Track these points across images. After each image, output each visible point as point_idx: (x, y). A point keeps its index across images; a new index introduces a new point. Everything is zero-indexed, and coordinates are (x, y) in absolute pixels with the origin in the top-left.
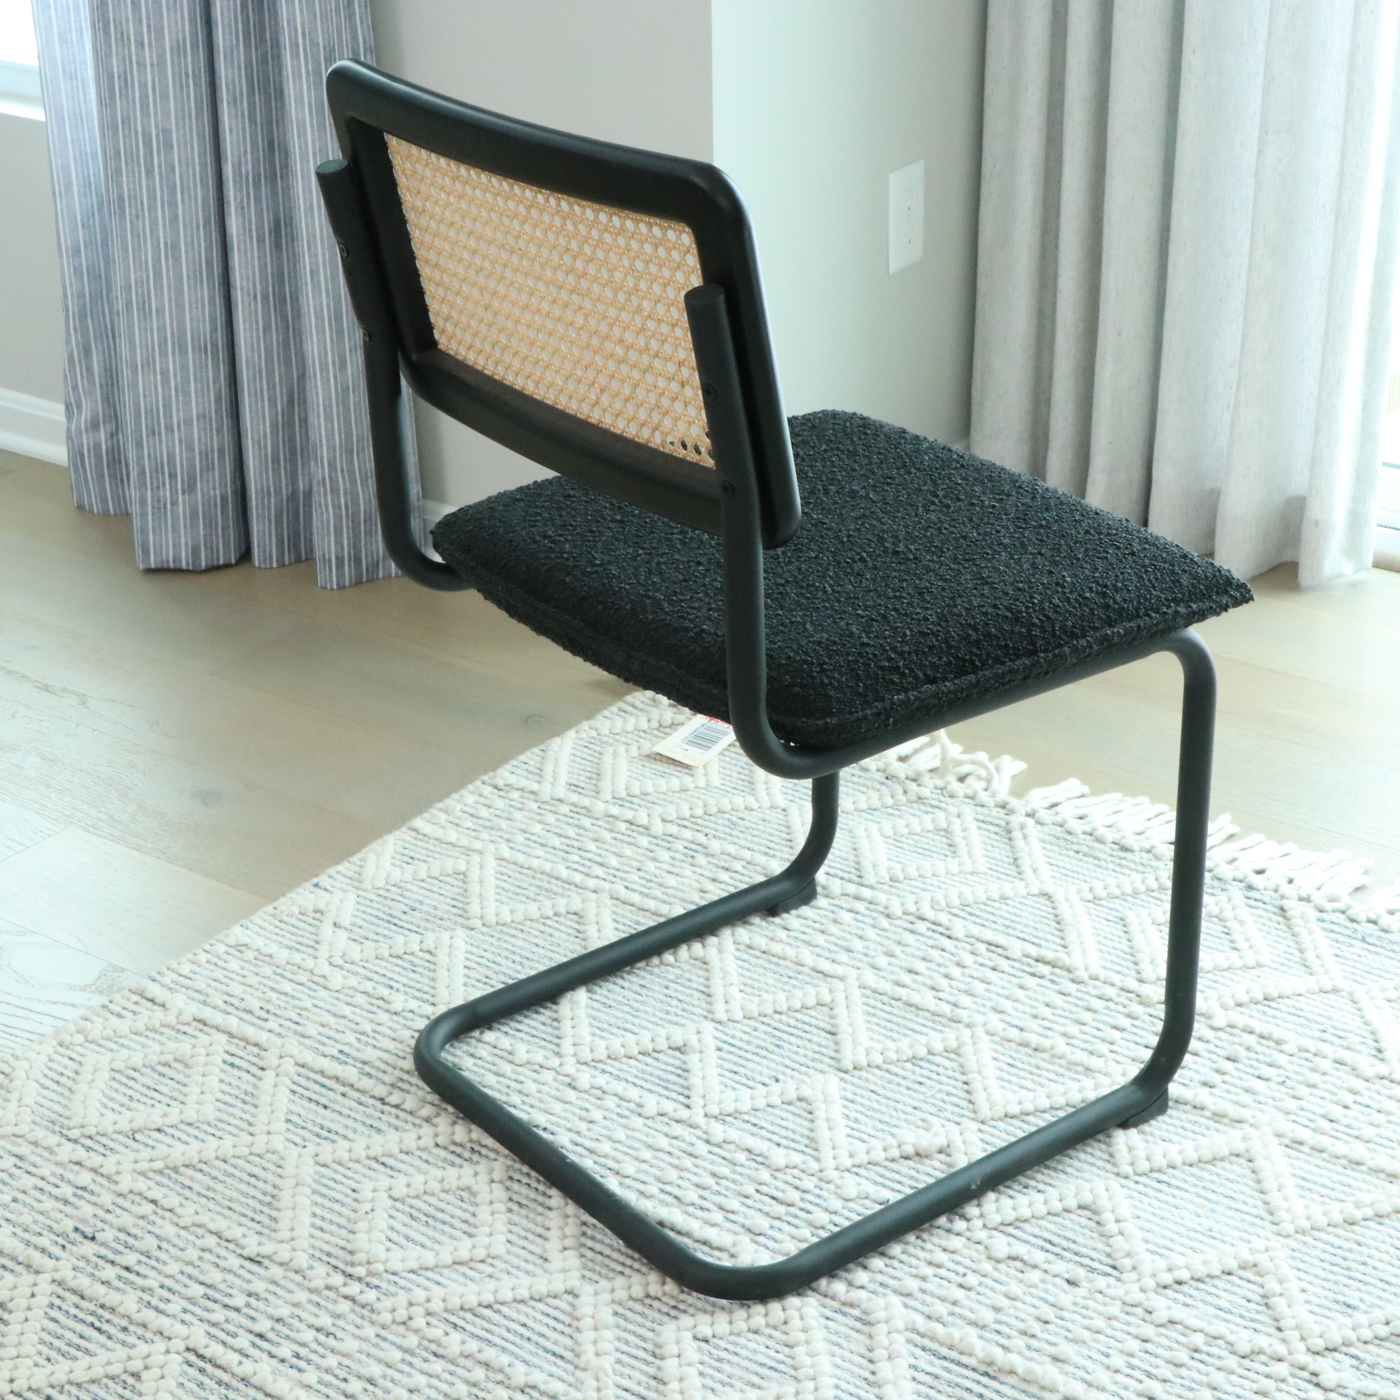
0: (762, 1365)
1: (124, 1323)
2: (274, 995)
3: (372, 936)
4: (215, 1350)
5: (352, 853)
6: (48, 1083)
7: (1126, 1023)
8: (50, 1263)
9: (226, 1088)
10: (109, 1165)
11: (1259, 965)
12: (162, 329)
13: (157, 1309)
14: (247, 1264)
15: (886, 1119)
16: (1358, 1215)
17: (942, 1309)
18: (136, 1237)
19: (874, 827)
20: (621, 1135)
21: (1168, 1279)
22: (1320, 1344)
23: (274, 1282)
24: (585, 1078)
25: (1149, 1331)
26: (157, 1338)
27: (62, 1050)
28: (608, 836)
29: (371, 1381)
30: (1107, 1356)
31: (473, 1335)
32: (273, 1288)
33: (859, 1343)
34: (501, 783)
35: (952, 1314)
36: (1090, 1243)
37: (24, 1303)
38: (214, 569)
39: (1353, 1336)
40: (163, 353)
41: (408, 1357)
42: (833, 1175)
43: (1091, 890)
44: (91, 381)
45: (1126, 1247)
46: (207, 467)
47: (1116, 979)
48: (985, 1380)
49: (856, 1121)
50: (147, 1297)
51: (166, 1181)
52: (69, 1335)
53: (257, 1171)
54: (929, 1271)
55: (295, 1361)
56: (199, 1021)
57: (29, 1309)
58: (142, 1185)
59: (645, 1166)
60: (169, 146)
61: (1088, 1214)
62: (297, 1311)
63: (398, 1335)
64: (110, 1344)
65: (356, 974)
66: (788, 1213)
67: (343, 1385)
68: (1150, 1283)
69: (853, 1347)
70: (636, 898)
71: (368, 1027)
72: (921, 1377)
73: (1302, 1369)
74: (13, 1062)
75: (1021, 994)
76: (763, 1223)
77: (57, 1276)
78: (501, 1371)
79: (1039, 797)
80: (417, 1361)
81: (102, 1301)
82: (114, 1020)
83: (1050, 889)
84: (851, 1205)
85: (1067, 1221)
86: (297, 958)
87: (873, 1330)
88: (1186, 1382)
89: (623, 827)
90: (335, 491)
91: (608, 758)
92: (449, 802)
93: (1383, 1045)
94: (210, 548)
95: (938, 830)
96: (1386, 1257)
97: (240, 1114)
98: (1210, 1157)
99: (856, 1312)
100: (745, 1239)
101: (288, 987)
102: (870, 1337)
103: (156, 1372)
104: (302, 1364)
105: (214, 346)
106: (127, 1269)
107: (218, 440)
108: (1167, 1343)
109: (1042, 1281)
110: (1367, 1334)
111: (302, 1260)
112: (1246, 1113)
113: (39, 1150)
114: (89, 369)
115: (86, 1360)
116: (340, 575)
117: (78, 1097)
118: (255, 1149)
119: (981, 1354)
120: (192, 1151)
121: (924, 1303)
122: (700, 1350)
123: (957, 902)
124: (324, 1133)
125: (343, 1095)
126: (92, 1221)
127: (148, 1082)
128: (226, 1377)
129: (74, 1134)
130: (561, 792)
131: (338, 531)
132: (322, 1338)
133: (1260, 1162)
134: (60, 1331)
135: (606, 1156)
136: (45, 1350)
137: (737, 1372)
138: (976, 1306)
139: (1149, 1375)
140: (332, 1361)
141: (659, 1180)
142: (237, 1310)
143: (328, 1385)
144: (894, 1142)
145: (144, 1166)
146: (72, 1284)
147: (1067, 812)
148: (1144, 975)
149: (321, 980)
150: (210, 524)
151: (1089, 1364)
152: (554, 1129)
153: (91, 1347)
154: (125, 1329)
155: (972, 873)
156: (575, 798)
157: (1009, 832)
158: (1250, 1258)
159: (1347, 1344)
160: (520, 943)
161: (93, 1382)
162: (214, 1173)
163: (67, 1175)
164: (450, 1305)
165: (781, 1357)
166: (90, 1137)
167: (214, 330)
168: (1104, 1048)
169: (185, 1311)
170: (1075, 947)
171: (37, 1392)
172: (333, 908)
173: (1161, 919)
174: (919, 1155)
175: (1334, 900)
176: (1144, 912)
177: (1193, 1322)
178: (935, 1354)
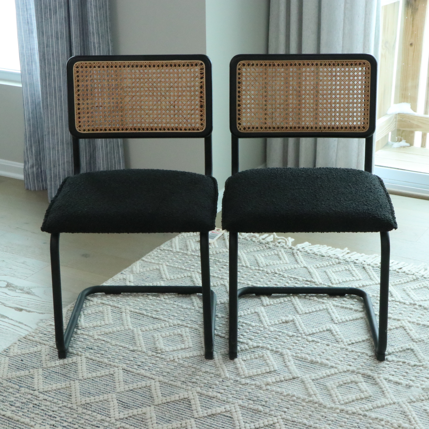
0: (259, 364)
1: (105, 365)
3: (139, 284)
4: (129, 369)
5: (128, 266)
8: (83, 354)
9: (114, 317)
10: (91, 333)
11: (360, 280)
12: (58, 139)
13: (112, 362)
14: (131, 352)
15: (277, 315)
16: (392, 328)
17: (299, 351)
18: (102, 348)
19: (259, 255)
21: (350, 343)
23: (139, 355)
24: (202, 311)
25: (348, 353)
26: (115, 367)
28: (193, 259)
29: (168, 373)
30: (339, 358)
31: (190, 363)
33: (281, 359)
34: (162, 249)
35: (301, 352)
36: (330, 337)
37: (80, 362)
39: (394, 351)
40: (58, 145)
42: (267, 327)
43: (316, 266)
44: (32, 155)
45: (339, 337)
47: (326, 284)
48: (312, 364)
49: (270, 316)
50: (109, 359)
51: (106, 336)
52: (93, 368)
53: (127, 333)
54: (294, 344)
56: (102, 304)
57: (81, 363)
58: (100, 337)
60: (60, 91)
61: (329, 331)
62: (146, 360)
63: (172, 363)
64: (103, 369)
66: (258, 335)
67: (162, 374)
68: (346, 344)
71: (145, 303)
72: (297, 365)
76: (253, 337)
77: (86, 356)
78: (198, 369)
79: (299, 246)
80: (177, 368)
81: (98, 361)
83: (306, 265)
84: (272, 333)
85: (324, 333)
87: (284, 356)
88: (358, 362)
91: (188, 242)
92: (149, 254)
93: (392, 294)
95: (275, 254)
96: (399, 336)
97: (119, 322)
99: (279, 353)
100: (249, 341)
102: (283, 358)
103: (117, 373)
104: (151, 370)
106: (102, 354)
108: (352, 355)
109: (321, 345)
110: (398, 350)
111: (145, 350)
114: (32, 151)
115: (99, 372)
118: (125, 329)
119: (310, 360)
120: (110, 330)
121: (294, 350)
123: (284, 269)
124: (141, 325)
125: (143, 317)
126: (90, 345)
127: (94, 317)
128: (133, 374)
129: (80, 328)
130: (178, 250)
132: (154, 365)
134: (90, 367)
136: (89, 371)
137: (254, 366)
138: (306, 350)
139: (349, 361)
140: (158, 369)
142: (132, 361)
143: (158, 374)
144: (280, 320)
145: (99, 333)
146: (90, 358)
147: (307, 249)
151: (335, 360)
153: (99, 370)
154: (106, 366)
155: (286, 263)
156: (182, 251)
157: (293, 254)
159: (393, 352)
161: (102, 376)
162: (117, 334)
164: (183, 357)
165: (263, 363)
169: (119, 362)
170: (315, 277)
171: (89, 379)
172: (128, 278)
173: (335, 271)
174: (287, 322)
175: (376, 264)
176: (330, 270)
177: (357, 350)
178: (299, 360)
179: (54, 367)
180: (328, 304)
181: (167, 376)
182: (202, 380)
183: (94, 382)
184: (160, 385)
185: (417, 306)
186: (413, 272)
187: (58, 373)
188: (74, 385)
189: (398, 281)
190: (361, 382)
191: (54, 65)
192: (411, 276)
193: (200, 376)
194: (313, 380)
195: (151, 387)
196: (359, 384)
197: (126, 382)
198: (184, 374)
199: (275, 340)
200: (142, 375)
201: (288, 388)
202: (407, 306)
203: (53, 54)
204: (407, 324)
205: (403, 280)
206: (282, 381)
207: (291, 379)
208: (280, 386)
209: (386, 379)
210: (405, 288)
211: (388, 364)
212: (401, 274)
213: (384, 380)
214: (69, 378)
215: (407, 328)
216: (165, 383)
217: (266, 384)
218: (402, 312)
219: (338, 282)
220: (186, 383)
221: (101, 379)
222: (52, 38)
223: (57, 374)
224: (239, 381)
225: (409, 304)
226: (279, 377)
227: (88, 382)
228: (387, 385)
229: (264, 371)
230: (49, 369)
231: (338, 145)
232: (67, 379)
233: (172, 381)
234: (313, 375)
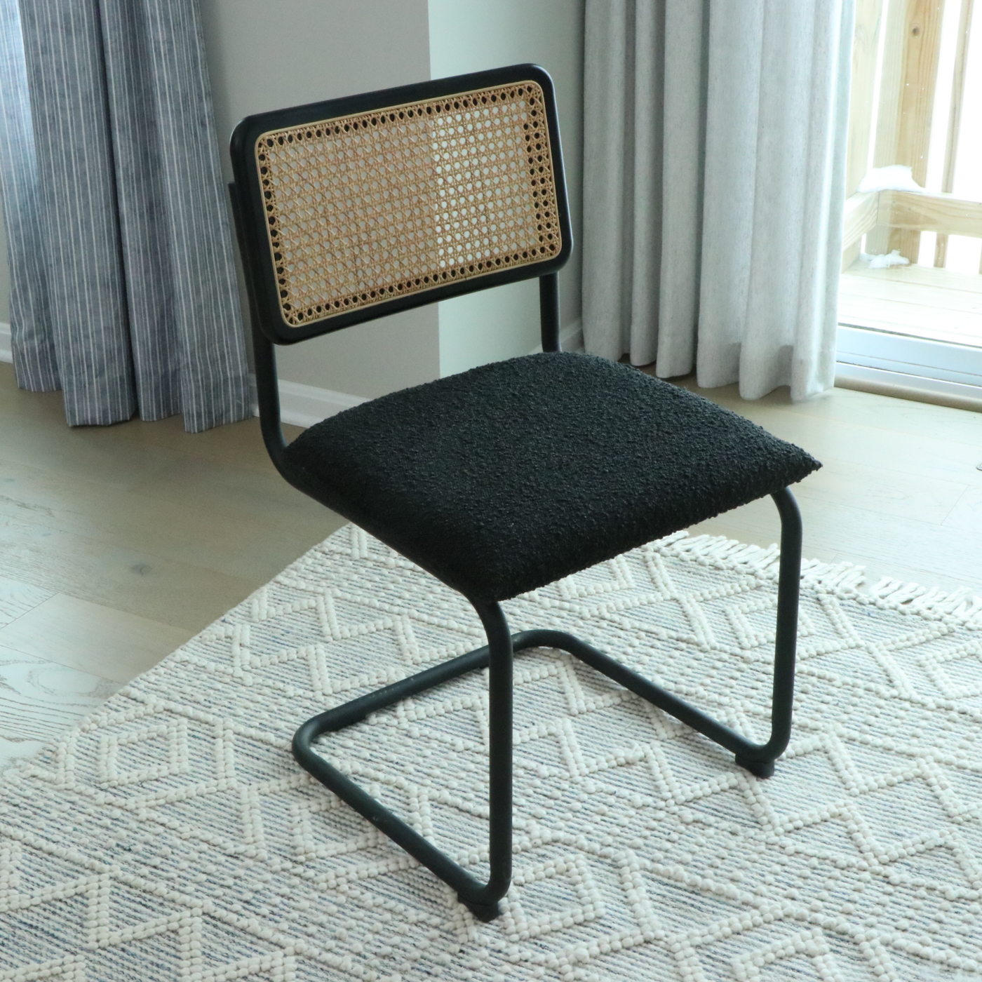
0: (558, 897)
1: (160, 900)
2: (212, 692)
3: (265, 650)
4: (221, 913)
5: (242, 600)
6: (81, 755)
7: (738, 674)
8: (107, 867)
9: (194, 751)
10: (131, 803)
11: (810, 635)
12: (80, 275)
13: (179, 890)
14: (229, 859)
15: (604, 743)
16: (895, 780)
17: (660, 855)
18: (156, 847)
20: (445, 763)
21: (790, 827)
22: (886, 858)
23: (248, 869)
24: (416, 730)
25: (785, 859)
26: (183, 908)
27: (85, 734)
28: (400, 579)
29: (321, 925)
30: (763, 876)
31: (379, 893)
32: (249, 872)
33: (614, 878)
34: (327, 550)
35: (666, 858)
36: (740, 809)
37: (96, 892)
38: (116, 423)
39: (904, 852)
40: (82, 290)
41: (342, 909)
42: (579, 779)
43: (702, 595)
44: (28, 308)
45: (763, 810)
46: (111, 359)
47: (727, 648)
48: (693, 896)
49: (586, 745)
50: (171, 884)
51: (168, 812)
52: (127, 910)
53: (224, 801)
54: (648, 833)
55: (272, 916)
56: (168, 710)
57: (99, 896)
58: (154, 815)
59: (463, 782)
60: (82, 159)
61: (736, 791)
62: (267, 886)
63: (333, 896)
64: (154, 914)
65: (260, 675)
66: (556, 804)
67: (305, 929)
68: (781, 830)
69: (611, 882)
70: (425, 617)
71: (275, 708)
72: (654, 897)
73: (878, 874)
74: (57, 744)
75: (671, 661)
76: (543, 812)
77: (112, 875)
78: (400, 914)
80: (347, 911)
81: (143, 888)
82: (113, 713)
83: (677, 596)
84: (593, 796)
85: (724, 797)
86: (221, 667)
87: (621, 871)
88: (812, 888)
89: (408, 573)
90: (195, 371)
92: (296, 564)
93: (892, 678)
94: (114, 410)
96: (915, 804)
97: (206, 767)
98: (802, 752)
99: (609, 861)
100: (533, 822)
101: (219, 686)
102: (620, 875)
103: (188, 929)
104: (277, 918)
105: (113, 283)
106: (155, 867)
107: (117, 342)
108: (796, 865)
109: (716, 834)
110: (913, 850)
111: (264, 854)
112: (819, 724)
113: (84, 798)
114: (26, 300)
115: (141, 925)
116: (200, 424)
117: (102, 763)
118: (219, 788)
119: (688, 881)
120: (182, 792)
121: (648, 852)
122: (519, 891)
123: (623, 607)
124: (260, 775)
125: (268, 750)
126: (127, 839)
127: (144, 751)
128: (231, 929)
129: (105, 785)
130: (366, 554)
131: (197, 396)
132: (286, 901)
133: (832, 753)
134: (121, 908)
135: (438, 777)
136: (115, 921)
137: (544, 902)
138: (680, 852)
139: (790, 885)
140: (295, 915)
141: (473, 789)
142: (229, 887)
143: (295, 929)
144: (612, 757)
145: (153, 803)
146: (123, 879)
147: (678, 547)
148: (743, 645)
149: (239, 680)
150: (113, 395)
151: (753, 882)
152: (403, 762)
153: (143, 917)
154: (161, 904)
155: (628, 589)
156: (375, 557)
157: (646, 562)
158: (836, 811)
159: (902, 857)
160: (359, 649)
161: (149, 938)
162: (198, 804)
163: (105, 812)
164: (362, 876)
165: (569, 891)
166: (114, 787)
167: (113, 274)
168: (727, 691)
169: (197, 891)
170: (699, 630)
171: (115, 946)
172: (237, 635)
173: (747, 610)
174: (629, 764)
175: (848, 592)
176: (736, 607)
177: (810, 852)
178: (660, 882)
179: (27, 909)
180: (732, 710)
181: (318, 935)
182: (407, 946)
183: (125, 955)
184: (296, 966)
185: (954, 715)
186: (941, 610)
187: (36, 928)
188: (72, 966)
189: (904, 637)
190: (823, 954)
191: (62, 96)
192: (934, 625)
193: (404, 935)
194: (698, 947)
195: (274, 971)
196: (819, 959)
197: (209, 956)
198: (362, 930)
199: (598, 818)
200: (253, 935)
201: (631, 973)
202: (929, 714)
203: (59, 71)
204: (932, 768)
205: (917, 635)
206: (616, 952)
207: (640, 945)
208: (611, 966)
209: (887, 945)
210: (922, 658)
211: (890, 894)
212: (909, 617)
213: (883, 948)
214: (61, 944)
215: (933, 780)
216: (310, 958)
217: (576, 960)
218: (919, 731)
219: (756, 643)
220: (365, 957)
221: (144, 947)
222: (55, 31)
223: (33, 931)
224: (506, 950)
225: (933, 706)
226: (607, 938)
227: (109, 955)
228: (891, 965)
229: (570, 921)
230: (12, 914)
231: (750, 281)
232: (56, 949)
233: (329, 950)
234: (697, 932)
